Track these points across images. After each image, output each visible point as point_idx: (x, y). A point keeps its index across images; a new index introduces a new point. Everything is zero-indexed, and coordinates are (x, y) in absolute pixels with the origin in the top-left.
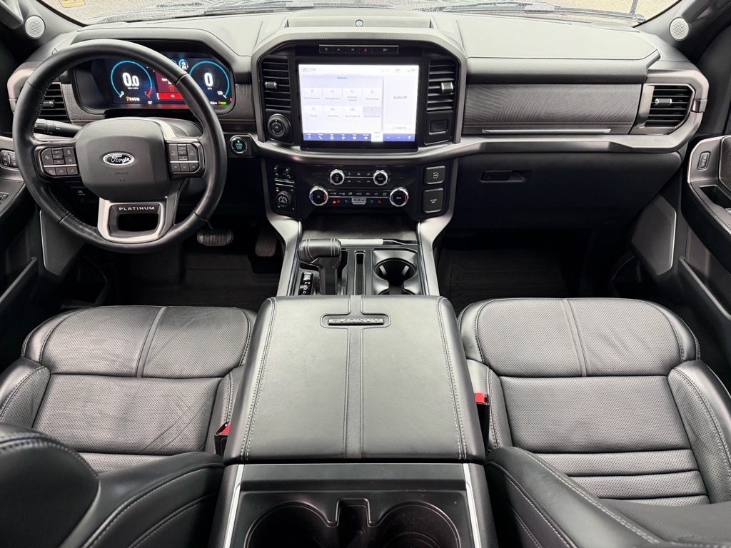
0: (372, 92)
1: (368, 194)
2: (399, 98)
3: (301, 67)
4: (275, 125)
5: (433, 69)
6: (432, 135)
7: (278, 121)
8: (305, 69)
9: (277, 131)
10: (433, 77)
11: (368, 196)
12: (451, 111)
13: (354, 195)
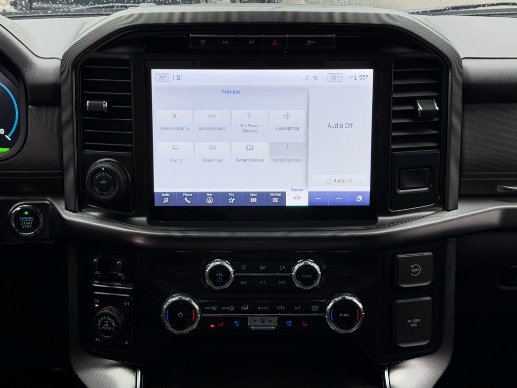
0: (287, 116)
1: (280, 307)
2: (338, 126)
3: (155, 73)
4: (101, 178)
5: (398, 76)
6: (403, 194)
7: (107, 170)
8: (163, 77)
9: (104, 189)
10: (399, 89)
11: (281, 311)
12: (436, 151)
13: (254, 310)
